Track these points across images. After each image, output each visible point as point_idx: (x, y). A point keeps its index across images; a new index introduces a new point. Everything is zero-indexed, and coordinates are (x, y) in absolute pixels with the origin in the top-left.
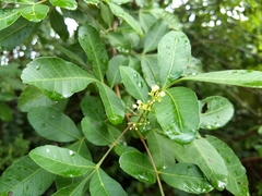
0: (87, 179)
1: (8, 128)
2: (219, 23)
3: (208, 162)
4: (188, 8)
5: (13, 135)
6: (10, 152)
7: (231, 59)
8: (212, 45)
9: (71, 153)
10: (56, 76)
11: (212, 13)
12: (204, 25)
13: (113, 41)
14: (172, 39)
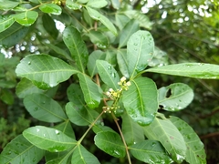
0: (70, 153)
1: (12, 110)
2: (187, 19)
3: (170, 139)
4: (160, 7)
5: (16, 115)
6: (14, 129)
7: (197, 49)
8: (181, 38)
9: (57, 132)
10: (44, 69)
11: (181, 11)
12: (174, 21)
13: (94, 38)
14: (139, 38)
